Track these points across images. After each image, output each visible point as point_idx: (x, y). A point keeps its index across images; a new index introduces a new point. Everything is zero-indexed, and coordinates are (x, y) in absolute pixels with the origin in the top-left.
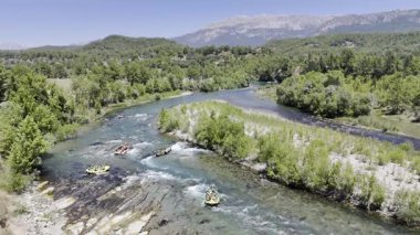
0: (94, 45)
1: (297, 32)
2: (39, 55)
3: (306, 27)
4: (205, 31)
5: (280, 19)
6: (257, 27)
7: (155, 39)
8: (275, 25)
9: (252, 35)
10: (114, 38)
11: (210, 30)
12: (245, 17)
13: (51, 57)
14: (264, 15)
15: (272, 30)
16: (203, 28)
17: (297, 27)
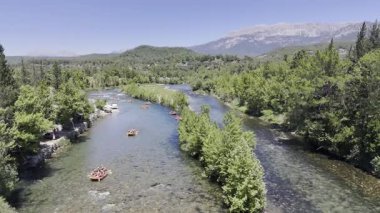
0: (127, 53)
1: (312, 39)
2: (86, 62)
3: (322, 33)
4: (226, 39)
5: (297, 27)
6: (274, 34)
7: (176, 48)
8: (292, 32)
9: (268, 42)
10: (143, 48)
11: (230, 38)
12: (262, 26)
13: (94, 64)
14: (281, 24)
15: (288, 37)
16: (224, 36)
17: (313, 34)
